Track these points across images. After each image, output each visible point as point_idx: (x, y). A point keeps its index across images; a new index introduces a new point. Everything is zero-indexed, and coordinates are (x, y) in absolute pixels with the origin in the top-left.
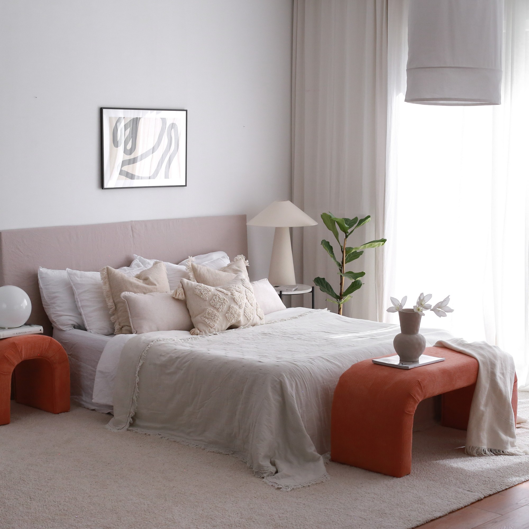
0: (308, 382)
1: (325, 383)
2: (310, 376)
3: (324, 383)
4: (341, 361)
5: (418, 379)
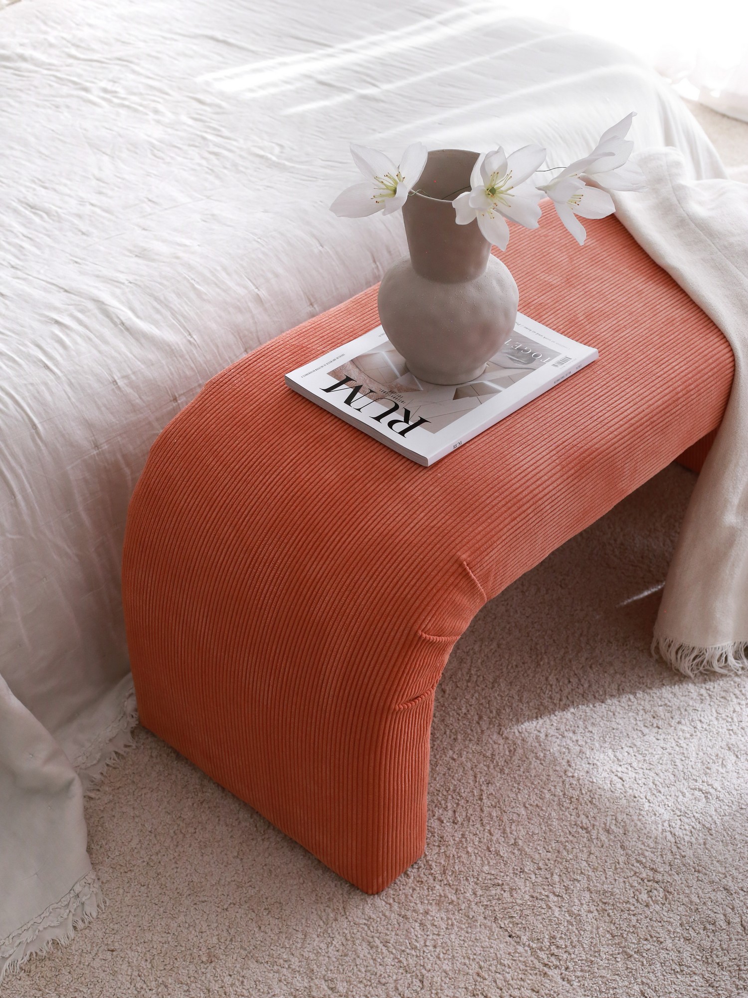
0: (22, 467)
1: (105, 447)
2: (34, 440)
3: (97, 446)
4: (184, 317)
5: (459, 553)
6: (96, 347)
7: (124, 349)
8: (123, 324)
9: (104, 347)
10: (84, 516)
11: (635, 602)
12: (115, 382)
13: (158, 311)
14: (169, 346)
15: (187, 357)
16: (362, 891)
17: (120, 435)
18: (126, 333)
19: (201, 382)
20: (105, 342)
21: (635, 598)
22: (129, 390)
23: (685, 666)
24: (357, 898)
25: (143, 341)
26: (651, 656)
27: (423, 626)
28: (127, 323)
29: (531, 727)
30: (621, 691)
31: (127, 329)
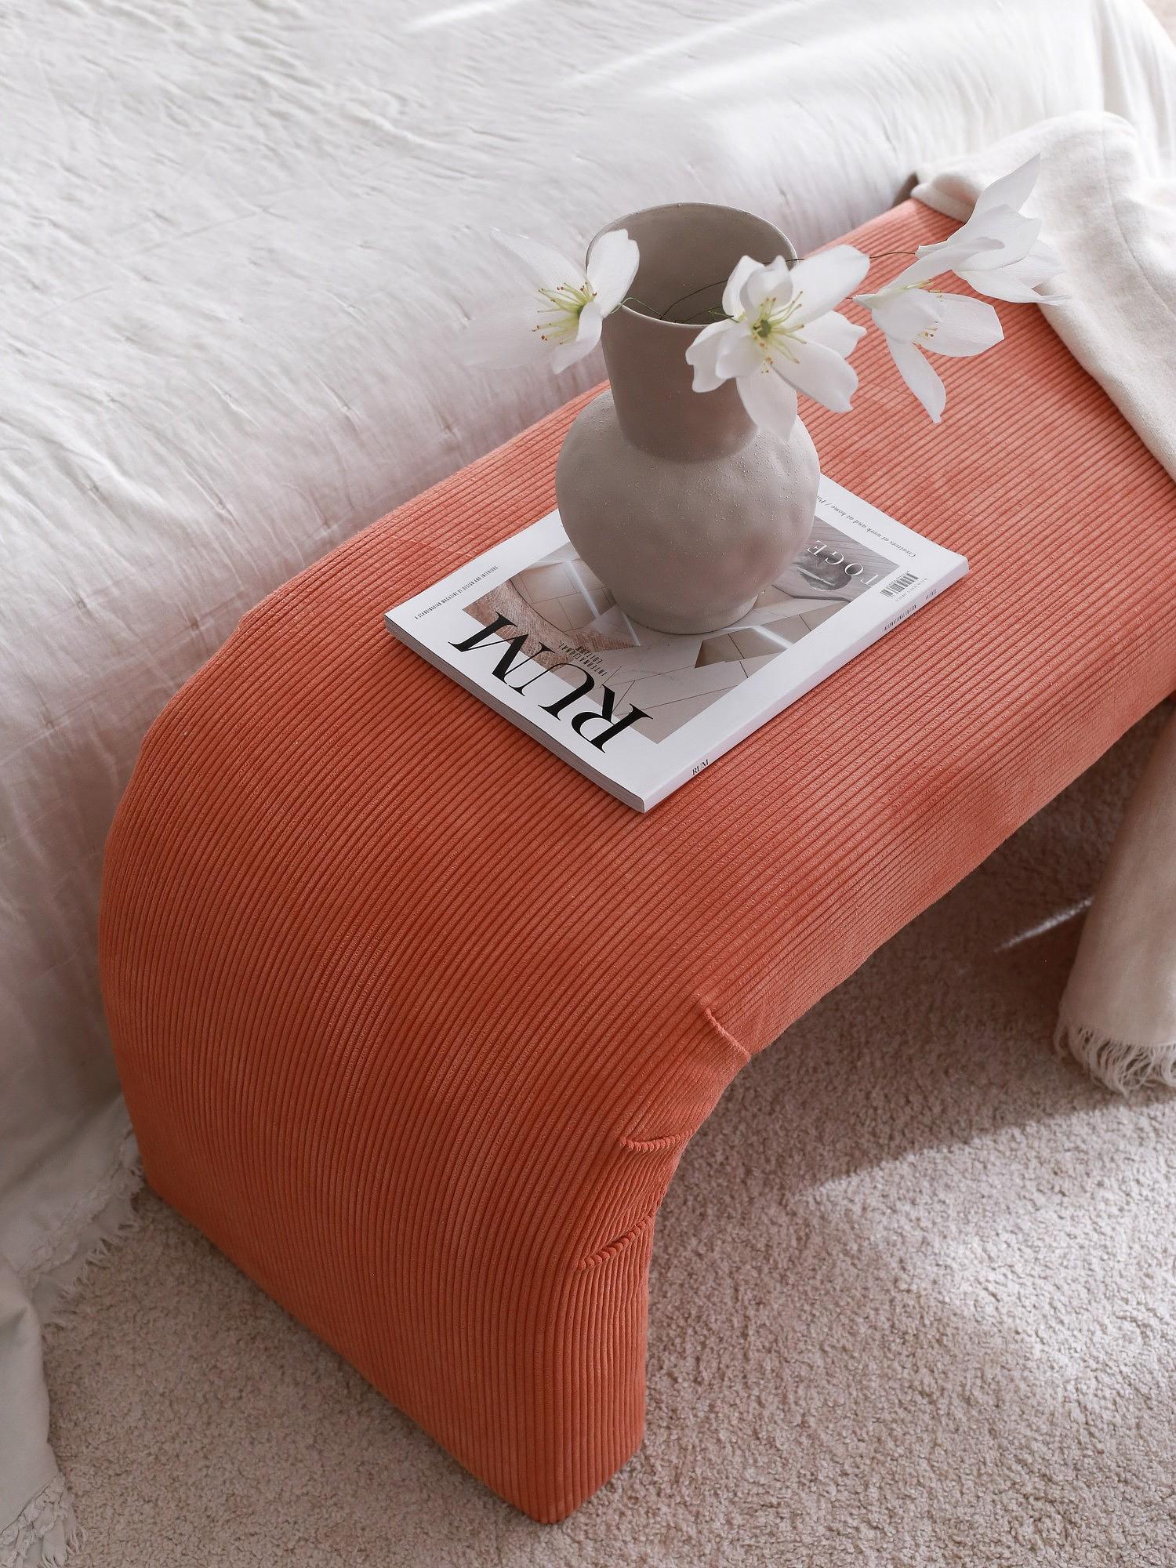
1: (66, 722)
3: (50, 722)
4: (210, 469)
5: (698, 993)
6: (45, 536)
7: (97, 538)
8: (96, 488)
9: (60, 537)
10: (32, 844)
11: (1027, 943)
12: (81, 603)
13: (162, 461)
14: (182, 528)
15: (216, 545)
16: (530, 1517)
17: (94, 698)
18: (102, 505)
19: (242, 589)
20: (63, 526)
21: (1029, 934)
22: (107, 616)
23: (1114, 1077)
24: (521, 1531)
25: (133, 520)
26: (1053, 1052)
27: (630, 1130)
28: (104, 486)
29: (835, 1189)
30: (998, 1121)
31: (104, 499)
